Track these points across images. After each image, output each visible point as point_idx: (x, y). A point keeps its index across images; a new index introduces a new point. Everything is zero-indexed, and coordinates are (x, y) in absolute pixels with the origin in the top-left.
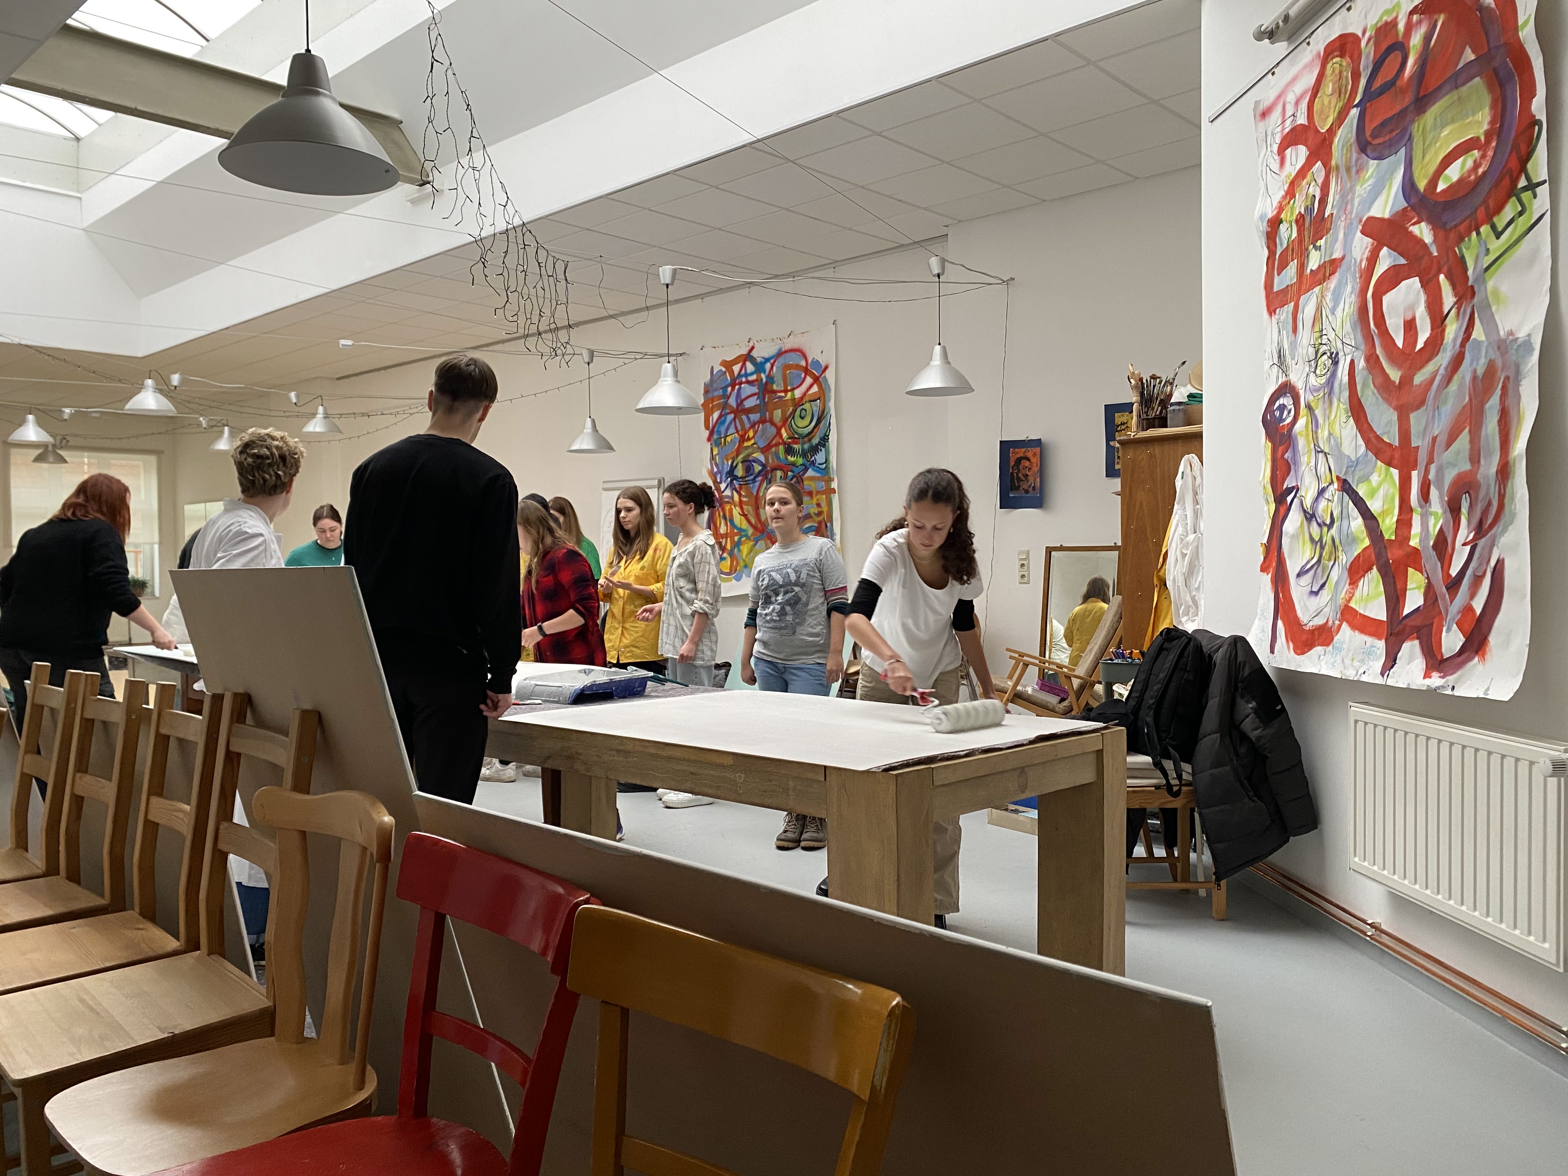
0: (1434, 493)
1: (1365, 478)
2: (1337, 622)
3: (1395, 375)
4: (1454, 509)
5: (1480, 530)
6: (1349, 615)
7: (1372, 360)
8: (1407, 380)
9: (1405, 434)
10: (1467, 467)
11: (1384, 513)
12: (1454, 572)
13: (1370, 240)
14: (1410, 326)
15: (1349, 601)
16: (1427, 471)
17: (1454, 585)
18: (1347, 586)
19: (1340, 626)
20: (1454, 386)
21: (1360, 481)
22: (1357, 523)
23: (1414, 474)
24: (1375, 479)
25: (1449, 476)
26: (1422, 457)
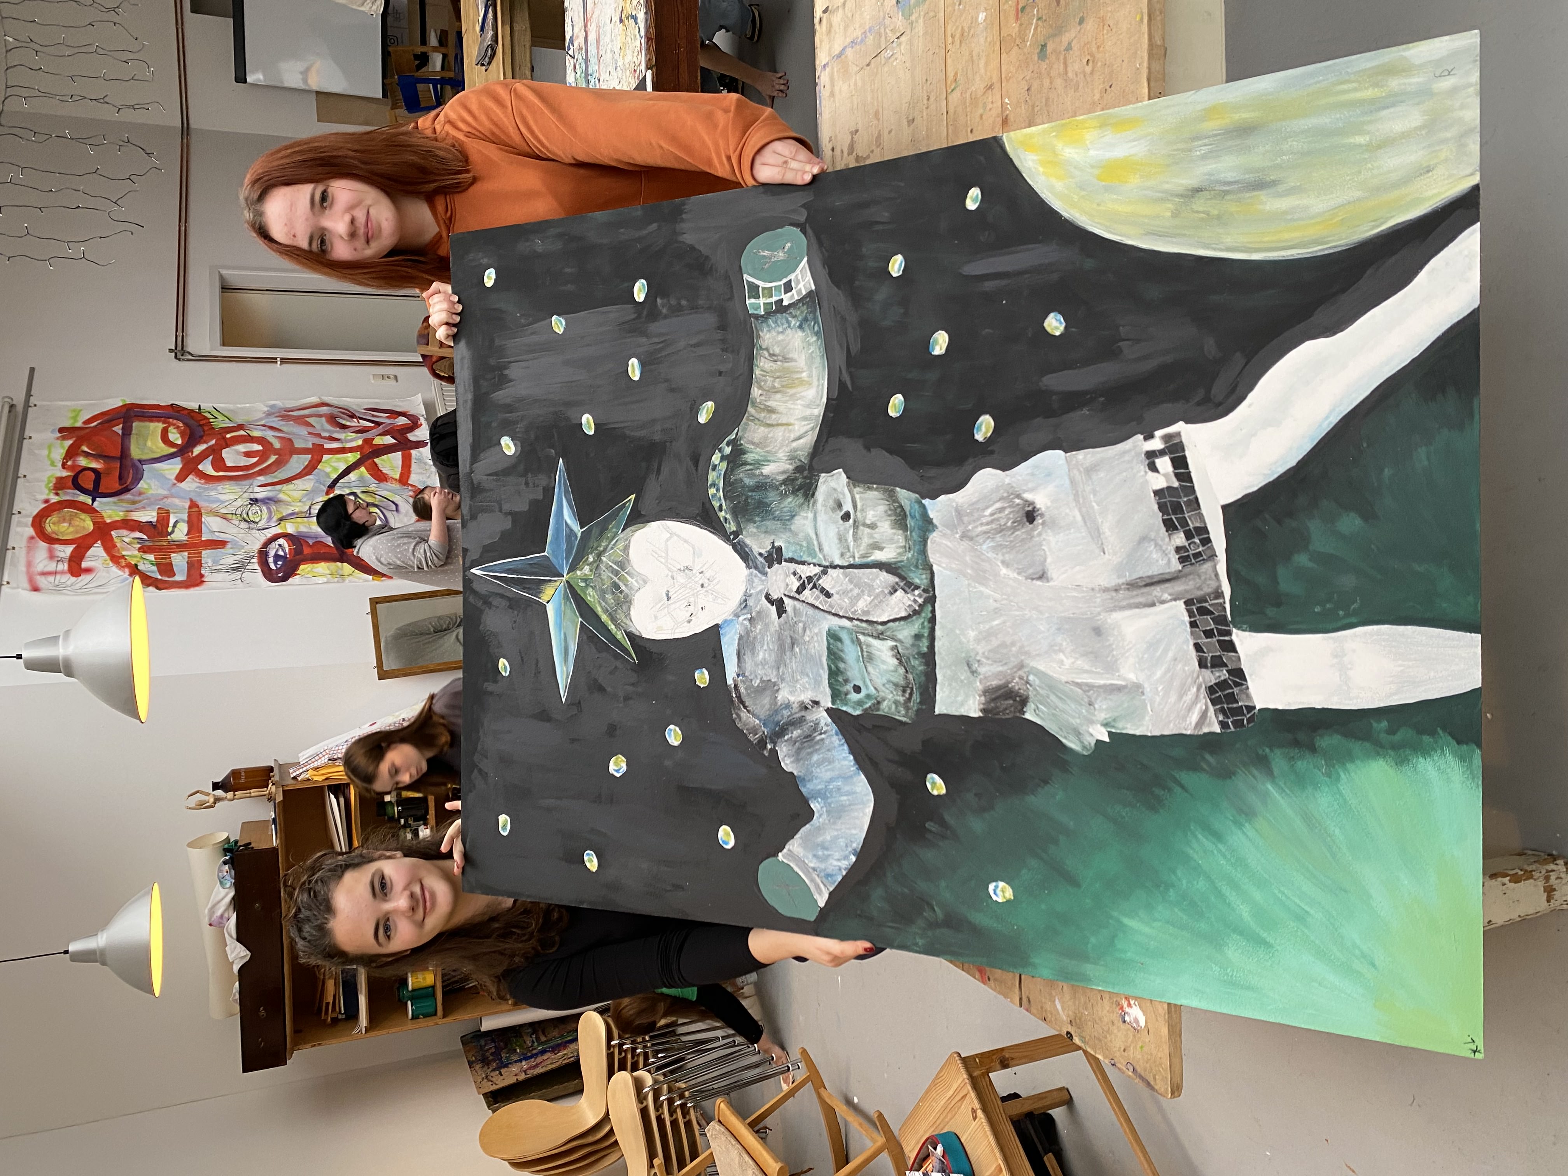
0: (335, 435)
1: (328, 475)
2: (410, 488)
3: (273, 458)
4: (344, 427)
5: (352, 416)
6: (404, 479)
7: (261, 473)
8: (276, 452)
9: (305, 451)
10: (324, 419)
11: (346, 461)
12: (372, 425)
13: (190, 476)
14: (248, 454)
15: (396, 480)
16: (324, 438)
17: (378, 424)
18: (389, 484)
19: (412, 486)
20: (284, 429)
21: (329, 477)
22: (353, 476)
23: (326, 446)
24: (328, 470)
25: (328, 427)
26: (318, 441)
